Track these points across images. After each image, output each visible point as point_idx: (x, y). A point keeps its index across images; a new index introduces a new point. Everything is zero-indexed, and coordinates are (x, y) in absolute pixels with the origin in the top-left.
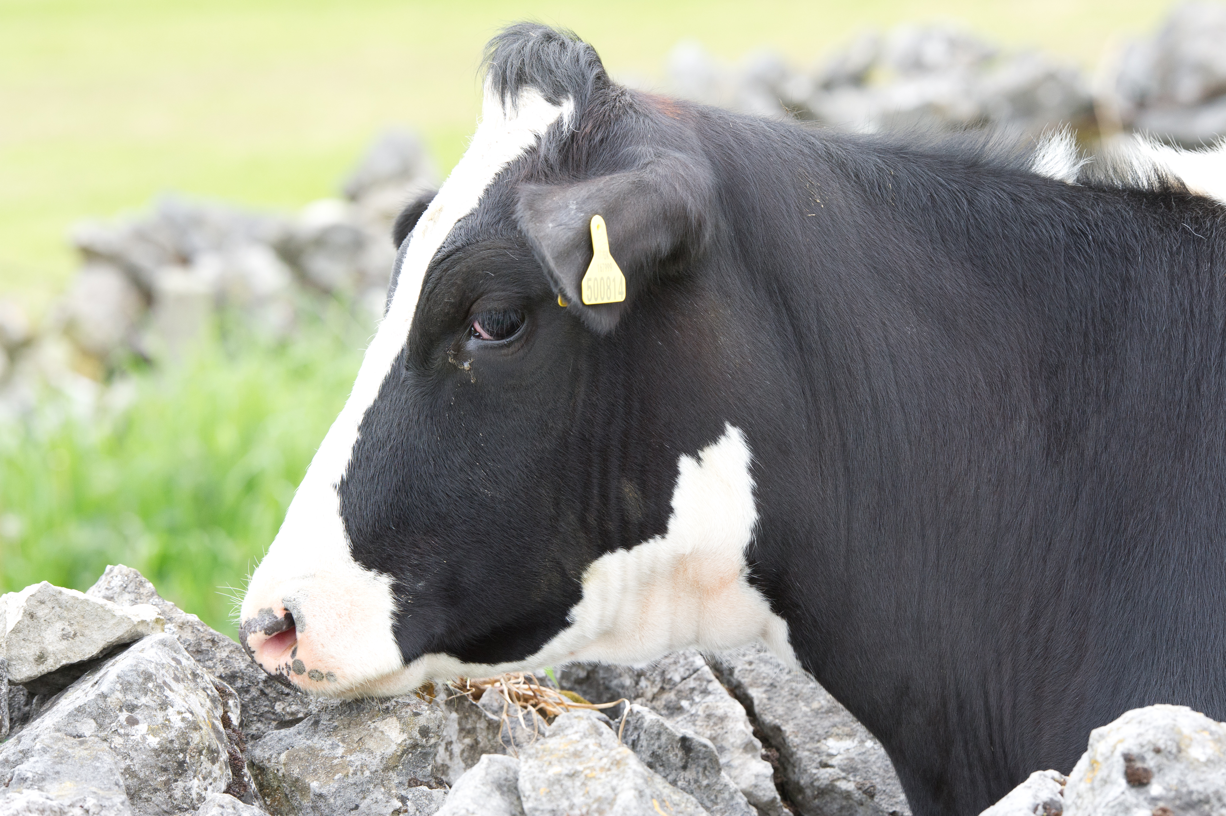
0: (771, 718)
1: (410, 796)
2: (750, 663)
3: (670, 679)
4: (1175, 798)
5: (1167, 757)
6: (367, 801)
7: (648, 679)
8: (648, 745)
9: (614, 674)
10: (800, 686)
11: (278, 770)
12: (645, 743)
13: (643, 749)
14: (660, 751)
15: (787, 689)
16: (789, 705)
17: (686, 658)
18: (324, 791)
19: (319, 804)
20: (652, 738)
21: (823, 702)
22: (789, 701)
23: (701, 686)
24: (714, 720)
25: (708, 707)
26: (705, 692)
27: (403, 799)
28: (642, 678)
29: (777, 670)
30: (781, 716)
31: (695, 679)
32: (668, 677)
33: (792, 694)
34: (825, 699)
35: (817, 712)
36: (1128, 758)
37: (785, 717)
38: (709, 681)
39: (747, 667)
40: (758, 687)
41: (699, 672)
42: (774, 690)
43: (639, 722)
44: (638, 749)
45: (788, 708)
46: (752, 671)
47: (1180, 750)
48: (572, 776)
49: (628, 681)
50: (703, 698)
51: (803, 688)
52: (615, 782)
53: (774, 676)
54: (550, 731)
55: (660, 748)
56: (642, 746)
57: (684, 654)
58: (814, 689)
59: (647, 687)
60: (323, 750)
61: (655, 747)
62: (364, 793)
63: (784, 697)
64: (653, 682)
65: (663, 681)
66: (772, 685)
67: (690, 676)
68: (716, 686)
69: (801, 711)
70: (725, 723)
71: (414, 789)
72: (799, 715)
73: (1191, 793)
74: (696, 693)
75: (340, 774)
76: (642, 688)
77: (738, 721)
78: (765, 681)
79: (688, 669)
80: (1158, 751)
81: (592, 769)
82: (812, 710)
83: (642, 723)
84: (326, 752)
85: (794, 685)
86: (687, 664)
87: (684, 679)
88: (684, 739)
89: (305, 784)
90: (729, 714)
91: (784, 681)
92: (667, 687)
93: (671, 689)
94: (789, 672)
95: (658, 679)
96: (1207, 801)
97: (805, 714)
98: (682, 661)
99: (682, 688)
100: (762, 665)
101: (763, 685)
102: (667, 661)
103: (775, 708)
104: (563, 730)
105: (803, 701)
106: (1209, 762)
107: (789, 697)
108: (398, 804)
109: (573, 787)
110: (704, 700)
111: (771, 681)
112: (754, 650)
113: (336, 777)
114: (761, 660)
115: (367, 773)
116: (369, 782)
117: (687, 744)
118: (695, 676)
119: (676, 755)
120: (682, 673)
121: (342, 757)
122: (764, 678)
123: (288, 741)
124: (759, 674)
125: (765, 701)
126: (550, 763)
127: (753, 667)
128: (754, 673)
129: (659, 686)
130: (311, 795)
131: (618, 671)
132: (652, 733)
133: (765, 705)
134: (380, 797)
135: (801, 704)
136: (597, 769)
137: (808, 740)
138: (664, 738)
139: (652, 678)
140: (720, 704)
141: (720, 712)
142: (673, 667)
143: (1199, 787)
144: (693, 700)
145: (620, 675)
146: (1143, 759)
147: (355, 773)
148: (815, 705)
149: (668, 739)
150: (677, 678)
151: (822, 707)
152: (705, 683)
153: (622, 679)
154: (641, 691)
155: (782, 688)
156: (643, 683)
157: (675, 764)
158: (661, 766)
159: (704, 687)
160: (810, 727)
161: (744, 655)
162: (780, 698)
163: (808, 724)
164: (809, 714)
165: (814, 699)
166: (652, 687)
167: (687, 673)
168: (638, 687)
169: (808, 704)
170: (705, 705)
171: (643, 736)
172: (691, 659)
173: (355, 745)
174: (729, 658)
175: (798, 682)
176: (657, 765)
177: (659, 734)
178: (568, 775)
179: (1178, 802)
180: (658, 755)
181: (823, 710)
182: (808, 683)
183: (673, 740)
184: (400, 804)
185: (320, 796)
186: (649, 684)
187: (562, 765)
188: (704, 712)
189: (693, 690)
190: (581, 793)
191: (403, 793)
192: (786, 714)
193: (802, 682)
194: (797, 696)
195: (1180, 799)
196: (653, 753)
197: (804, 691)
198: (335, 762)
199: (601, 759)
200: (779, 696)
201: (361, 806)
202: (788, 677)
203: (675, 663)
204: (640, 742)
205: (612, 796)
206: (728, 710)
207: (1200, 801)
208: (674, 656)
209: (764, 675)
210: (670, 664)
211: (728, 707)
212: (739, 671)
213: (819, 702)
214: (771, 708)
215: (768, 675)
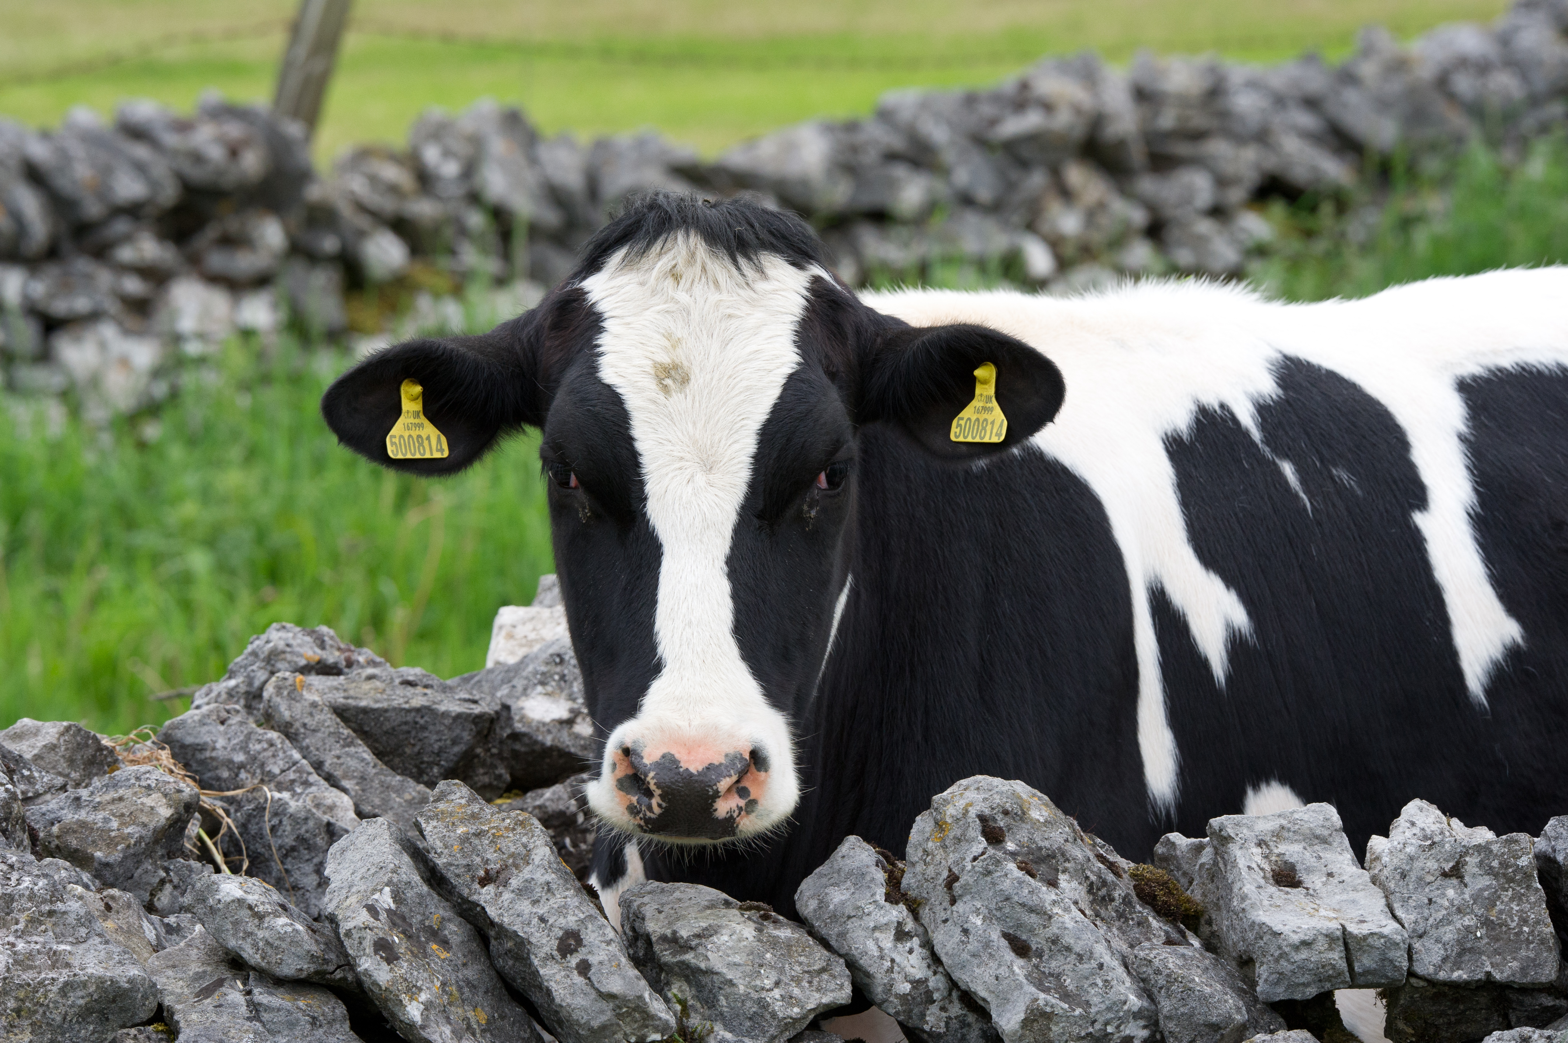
0: (370, 808)
1: (172, 867)
2: (339, 757)
3: (270, 771)
4: (1028, 854)
5: (1014, 819)
6: (139, 871)
7: (248, 772)
8: (293, 830)
9: (210, 766)
10: (389, 778)
11: (49, 843)
12: (288, 828)
13: (286, 833)
14: (308, 835)
15: (377, 782)
16: (383, 796)
17: (285, 752)
18: (111, 859)
19: (105, 872)
20: (298, 823)
21: (414, 793)
22: (382, 792)
23: (301, 777)
24: (323, 809)
25: (315, 797)
26: (307, 784)
27: (167, 870)
28: (242, 770)
29: (363, 764)
30: (379, 807)
31: (294, 771)
32: (268, 769)
33: (382, 786)
34: (415, 790)
35: (410, 803)
36: (982, 818)
37: (383, 807)
38: (309, 774)
39: (335, 760)
40: (349, 779)
41: (299, 765)
42: (365, 783)
43: (281, 809)
44: (279, 833)
45: (383, 799)
46: (342, 764)
47: (1024, 813)
48: (479, 835)
49: (225, 774)
50: (305, 789)
51: (391, 781)
52: (524, 840)
53: (362, 769)
54: (433, 796)
55: (307, 832)
56: (284, 831)
57: (282, 748)
58: (403, 781)
59: (247, 778)
60: (96, 823)
61: (303, 830)
62: (139, 863)
63: (376, 789)
64: (254, 774)
65: (263, 773)
66: (363, 778)
67: (289, 769)
68: (314, 778)
69: (395, 801)
70: (335, 811)
71: (174, 861)
72: (396, 806)
73: (1040, 849)
74: (297, 784)
75: (123, 845)
76: (242, 780)
77: (347, 810)
78: (355, 774)
79: (287, 762)
80: (1006, 813)
81: (497, 828)
82: (406, 801)
83: (285, 809)
84: (100, 824)
85: (383, 778)
86: (286, 757)
87: (283, 771)
88: (329, 824)
89: (87, 854)
90: (338, 804)
91: (372, 774)
92: (266, 779)
93: (270, 781)
94: (375, 766)
95: (258, 771)
96: (1054, 857)
97: (400, 805)
98: (281, 754)
99: (282, 780)
100: (349, 759)
101: (354, 777)
102: (265, 754)
103: (371, 799)
104: (445, 796)
105: (394, 793)
106: (1047, 822)
107: (382, 789)
108: (163, 874)
109: (482, 845)
110: (307, 792)
111: (361, 774)
112: (338, 745)
113: (119, 848)
114: (348, 754)
115: (143, 844)
116: (143, 853)
117: (331, 828)
118: (294, 768)
119: (323, 838)
120: (282, 766)
121: (118, 830)
122: (354, 771)
123: (52, 816)
124: (348, 767)
125: (360, 792)
126: (453, 823)
127: (342, 760)
128: (344, 766)
129: (259, 778)
130: (96, 864)
131: (215, 764)
132: (299, 818)
133: (361, 796)
134: (150, 867)
135: (394, 795)
136: (503, 829)
137: (408, 828)
138: (311, 823)
139: (252, 770)
140: (326, 794)
141: (329, 802)
142: (272, 760)
143: (1046, 844)
144: (294, 791)
145: (217, 768)
146: (995, 820)
147: (135, 845)
148: (407, 796)
149: (316, 824)
150: (276, 770)
151: (414, 798)
152: (305, 775)
153: (217, 772)
154: (241, 783)
155: (372, 781)
156: (243, 775)
157: (321, 847)
158: (305, 849)
159: (304, 778)
160: (407, 816)
161: (330, 750)
162: (373, 790)
163: (405, 814)
164: (404, 804)
165: (404, 792)
166: (252, 778)
167: (287, 766)
168: (238, 779)
169: (399, 796)
170: (312, 795)
171: (285, 821)
172: (289, 753)
173: (128, 819)
174: (317, 753)
175: (386, 776)
176: (301, 848)
177: (306, 819)
178: (474, 834)
179: (1031, 857)
180: (303, 839)
181: (416, 801)
182: (394, 776)
183: (321, 824)
184: (164, 874)
185: (107, 865)
186: (249, 776)
187: (466, 826)
188: (313, 801)
189: (293, 781)
190: (492, 850)
191: (166, 864)
192: (383, 804)
193: (390, 775)
194: (388, 788)
195: (1033, 854)
196: (298, 837)
197: (393, 783)
198: (113, 834)
199: (504, 820)
200: (371, 787)
201: (135, 875)
202: (374, 771)
203: (274, 756)
204: (282, 828)
205: (525, 852)
206: (336, 800)
207: (1048, 856)
208: (273, 749)
209: (353, 768)
210: (269, 757)
211: (336, 797)
212: (330, 765)
213: (410, 794)
214: (368, 798)
215: (357, 769)
